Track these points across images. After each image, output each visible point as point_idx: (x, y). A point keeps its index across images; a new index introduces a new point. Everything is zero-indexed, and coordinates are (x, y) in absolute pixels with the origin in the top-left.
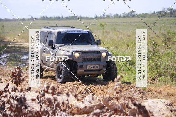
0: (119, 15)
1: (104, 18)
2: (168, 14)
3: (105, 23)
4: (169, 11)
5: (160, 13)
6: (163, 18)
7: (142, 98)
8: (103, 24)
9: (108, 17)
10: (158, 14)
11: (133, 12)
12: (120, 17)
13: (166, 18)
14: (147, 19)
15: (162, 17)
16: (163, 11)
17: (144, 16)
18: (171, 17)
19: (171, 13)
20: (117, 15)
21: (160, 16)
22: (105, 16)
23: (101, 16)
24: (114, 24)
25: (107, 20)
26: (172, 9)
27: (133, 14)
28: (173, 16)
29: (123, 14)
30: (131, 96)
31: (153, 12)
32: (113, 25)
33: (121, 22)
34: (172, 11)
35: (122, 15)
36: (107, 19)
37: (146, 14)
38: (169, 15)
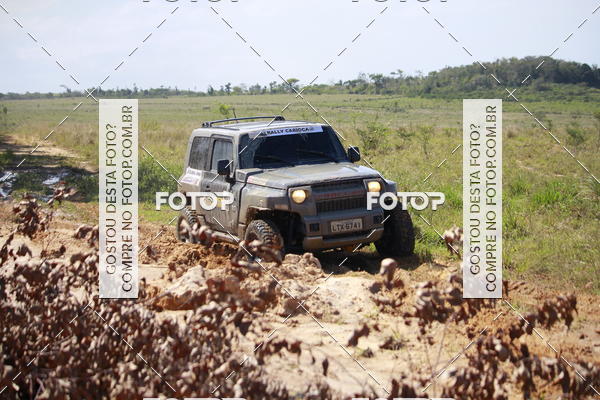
0: (262, 87)
1: (229, 93)
2: (372, 87)
3: (231, 104)
4: (373, 81)
5: (353, 83)
6: (360, 96)
7: (313, 273)
8: (226, 107)
9: (238, 90)
10: (348, 88)
11: (295, 81)
12: (264, 91)
13: (366, 97)
14: (323, 97)
15: (357, 93)
16: (360, 81)
17: (317, 90)
18: (378, 93)
19: (378, 85)
20: (258, 87)
21: (354, 90)
22: (232, 90)
23: (222, 90)
24: (251, 107)
25: (235, 99)
26: (379, 77)
27: (294, 85)
28: (381, 91)
29: (271, 85)
30: (289, 270)
31: (337, 82)
32: (248, 109)
33: (267, 104)
34: (381, 82)
35: (268, 87)
36: (234, 96)
37: (323, 86)
38: (374, 90)
